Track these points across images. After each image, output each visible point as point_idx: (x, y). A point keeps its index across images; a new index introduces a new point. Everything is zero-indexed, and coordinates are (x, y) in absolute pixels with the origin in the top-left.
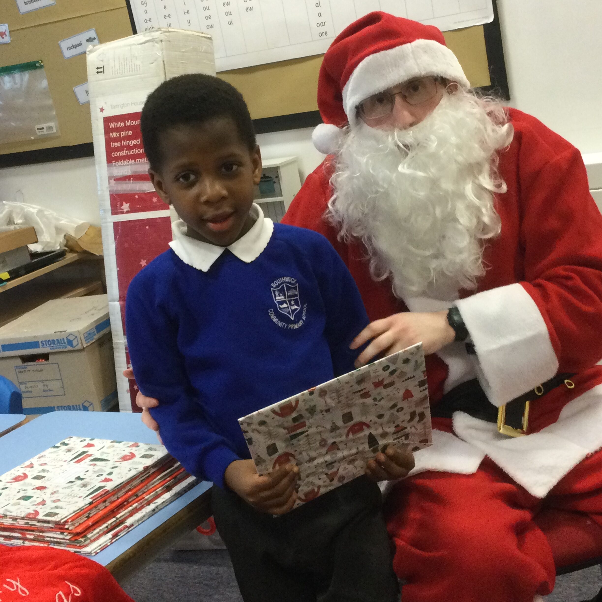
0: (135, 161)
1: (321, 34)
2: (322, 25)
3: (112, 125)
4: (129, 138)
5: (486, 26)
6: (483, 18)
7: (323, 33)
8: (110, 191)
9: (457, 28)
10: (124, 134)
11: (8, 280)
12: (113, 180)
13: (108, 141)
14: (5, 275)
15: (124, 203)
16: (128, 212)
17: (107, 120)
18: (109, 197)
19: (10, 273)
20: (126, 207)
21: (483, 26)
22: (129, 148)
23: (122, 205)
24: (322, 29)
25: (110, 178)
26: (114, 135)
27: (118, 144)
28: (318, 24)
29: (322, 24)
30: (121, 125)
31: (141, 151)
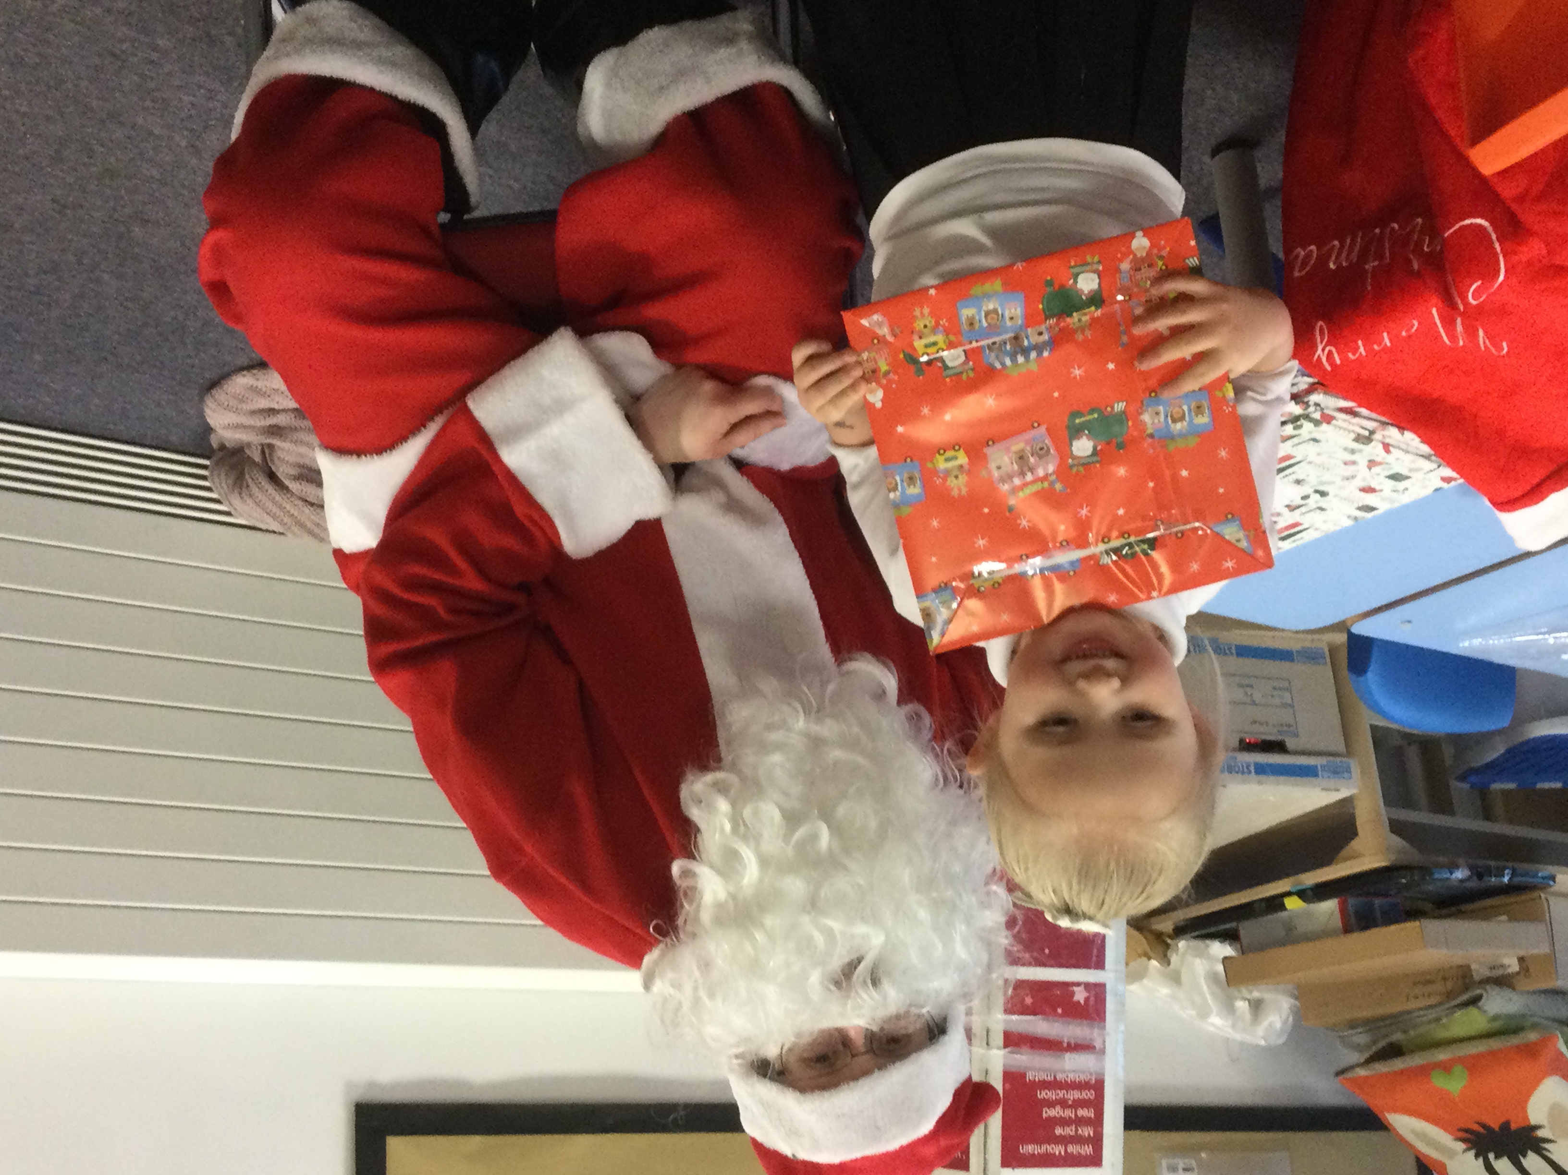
0: (1055, 1077)
3: (1088, 1150)
4: (1064, 1122)
8: (1104, 1028)
10: (1070, 1131)
11: (1289, 894)
12: (1097, 1047)
13: (1097, 1122)
14: (1293, 904)
15: (1082, 1002)
16: (1078, 984)
17: (1095, 1160)
18: (1107, 1018)
19: (1282, 907)
20: (1080, 995)
22: (1063, 1103)
23: (1087, 1000)
25: (1103, 1052)
26: (1087, 1131)
27: (1082, 1112)
30: (1072, 1149)
31: (1043, 1095)
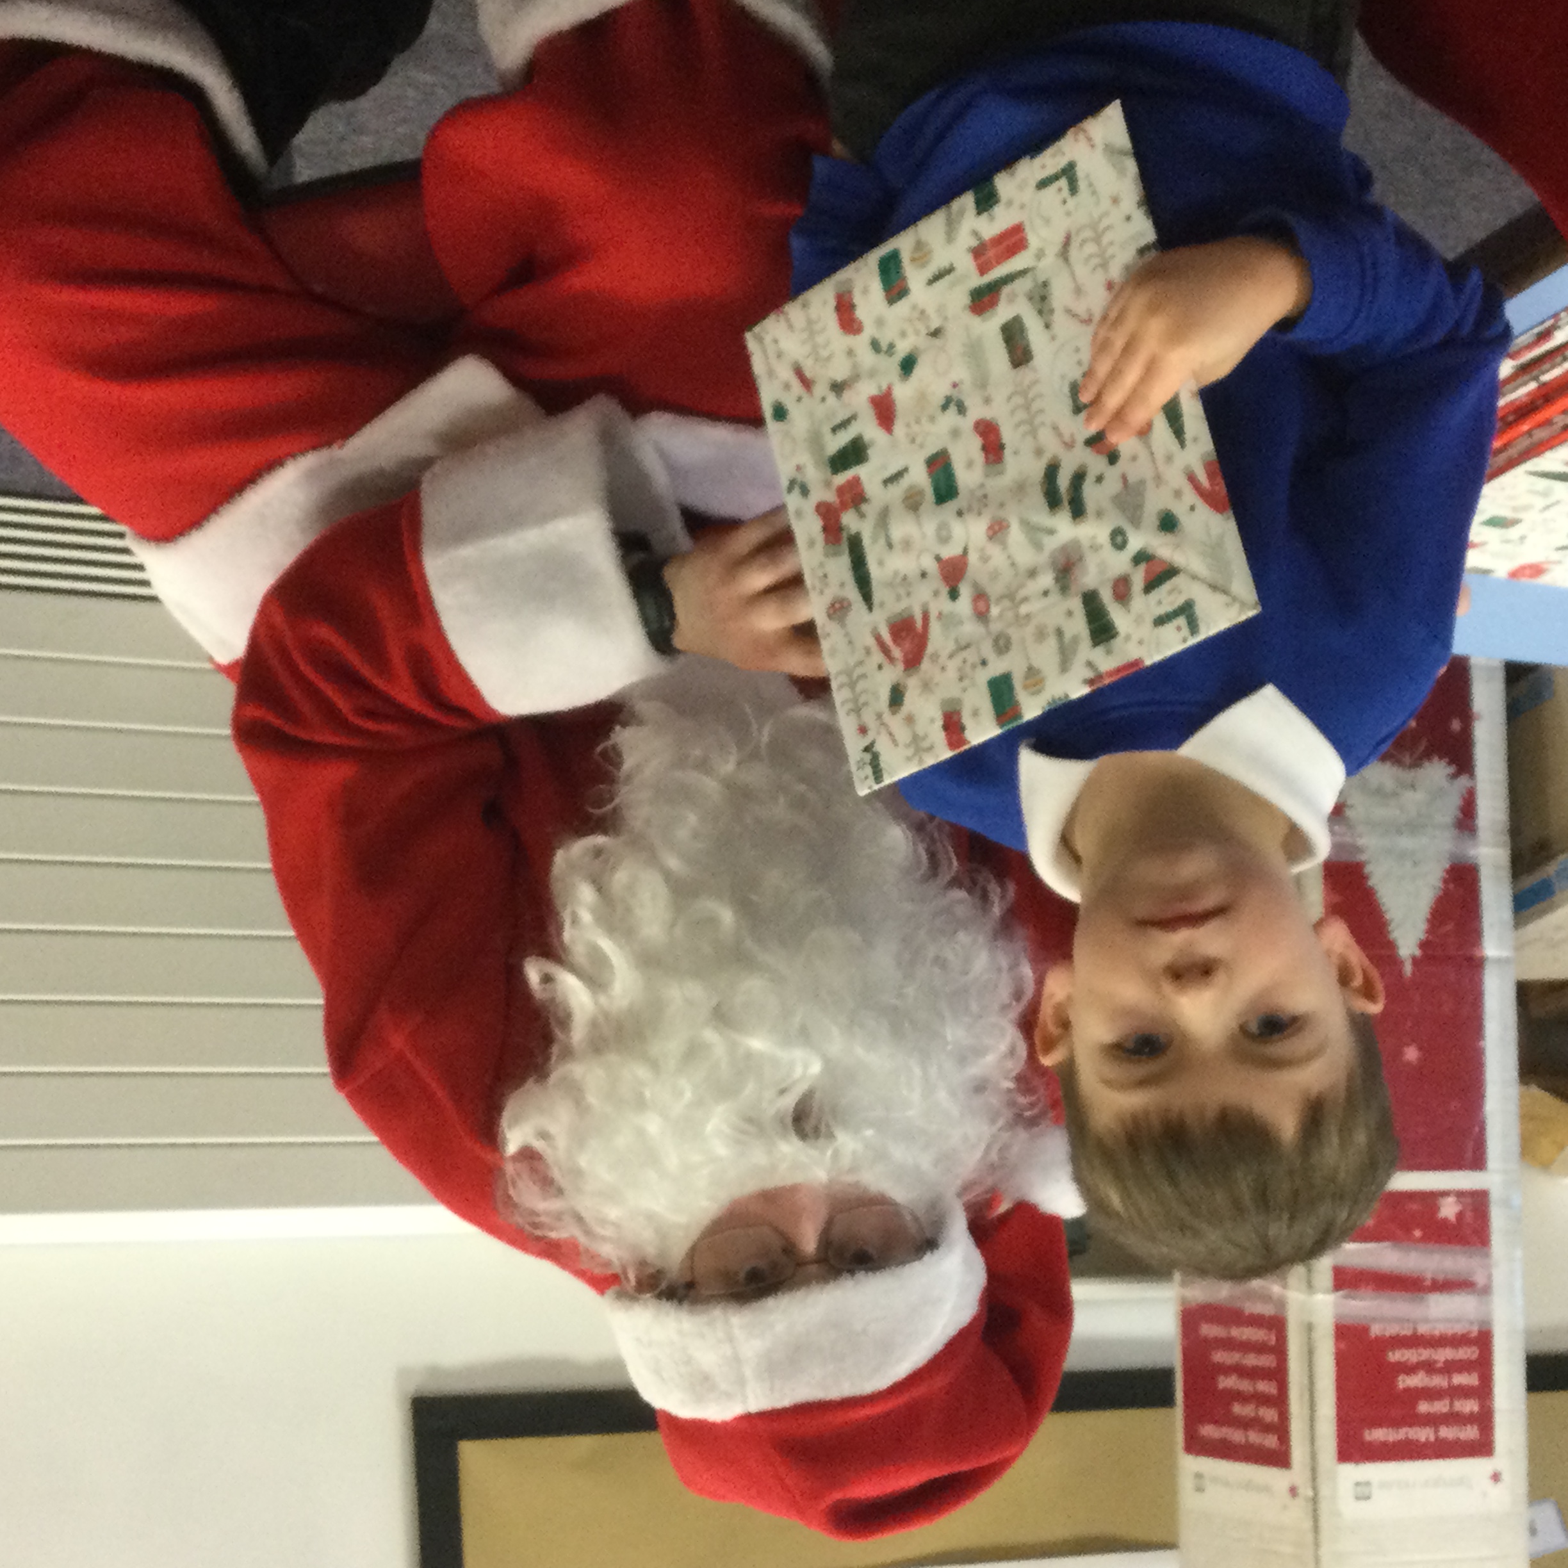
0: (1415, 1329)
3: (1470, 1433)
4: (1432, 1394)
8: (1487, 1255)
10: (1441, 1407)
12: (1479, 1283)
13: (1484, 1391)
15: (1453, 1219)
16: (1445, 1194)
17: (1482, 1447)
18: (1493, 1240)
20: (1449, 1210)
22: (1429, 1367)
23: (1460, 1216)
25: (1486, 1291)
26: (1469, 1406)
27: (1459, 1379)
30: (1447, 1433)
31: (1395, 1356)
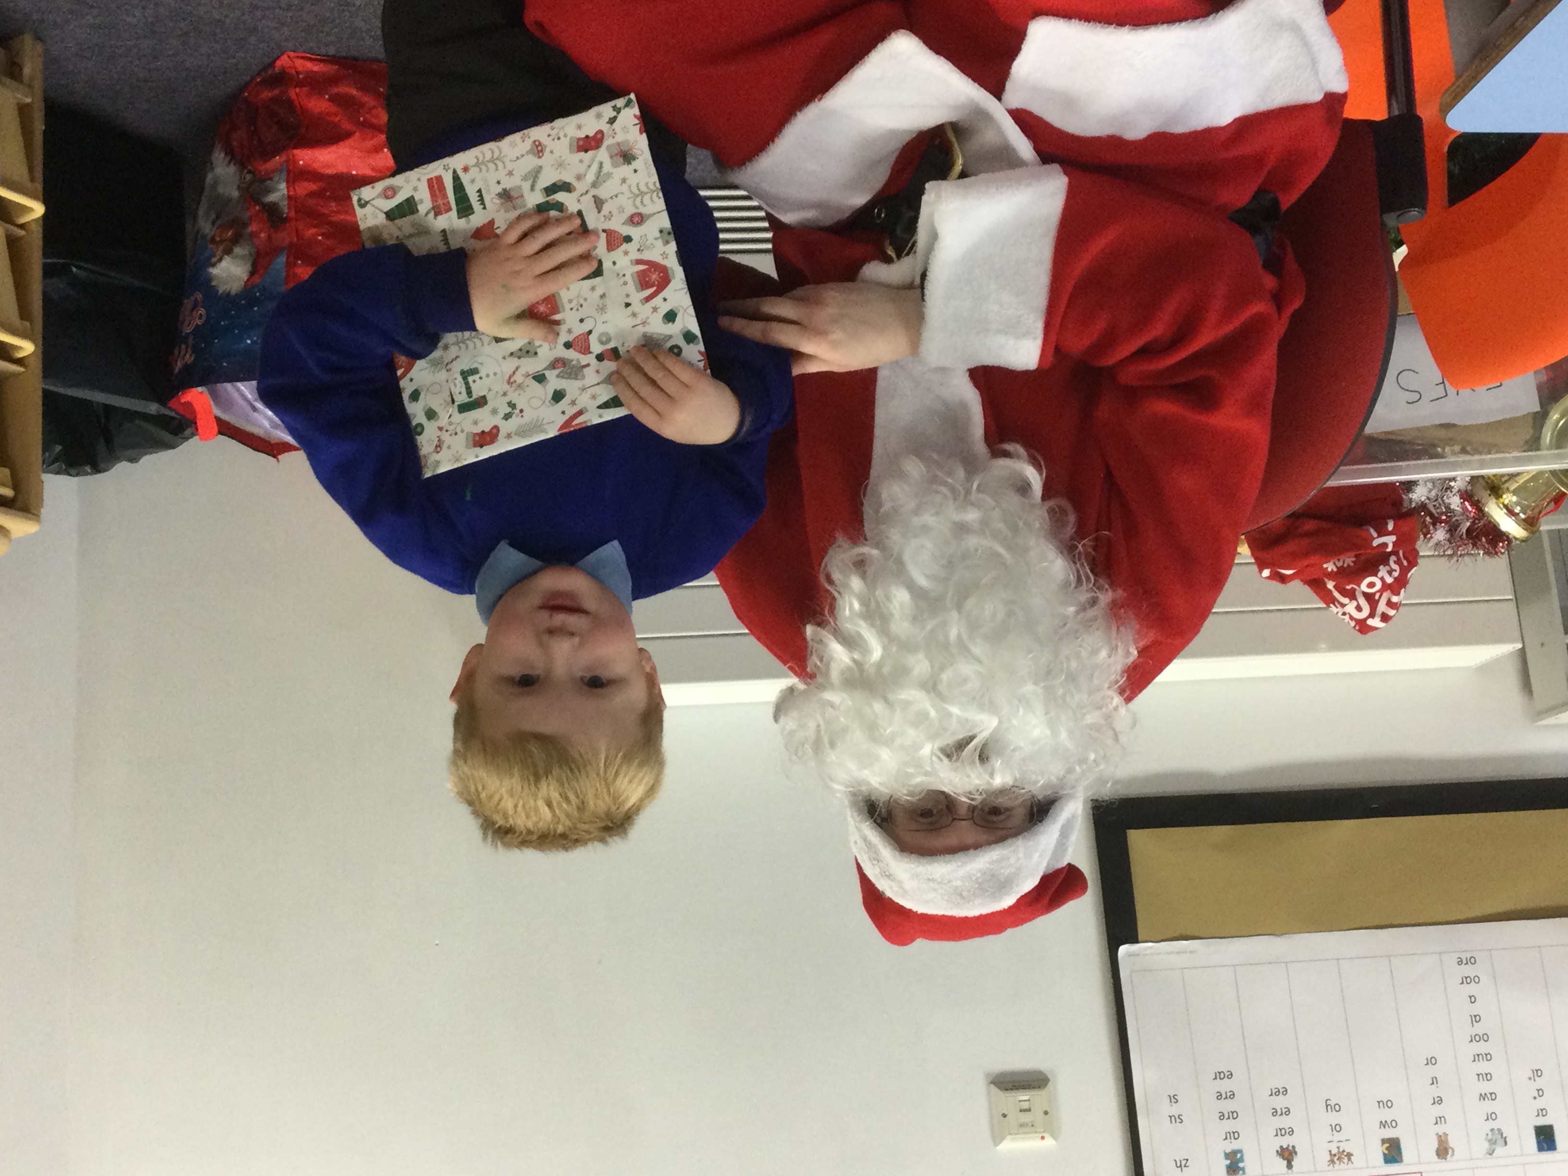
1: (1472, 961)
2: (1468, 979)
5: (1134, 940)
6: (1138, 955)
7: (1467, 963)
9: (1190, 941)
21: (1140, 938)
24: (1469, 971)
28: (1477, 981)
29: (1469, 981)
